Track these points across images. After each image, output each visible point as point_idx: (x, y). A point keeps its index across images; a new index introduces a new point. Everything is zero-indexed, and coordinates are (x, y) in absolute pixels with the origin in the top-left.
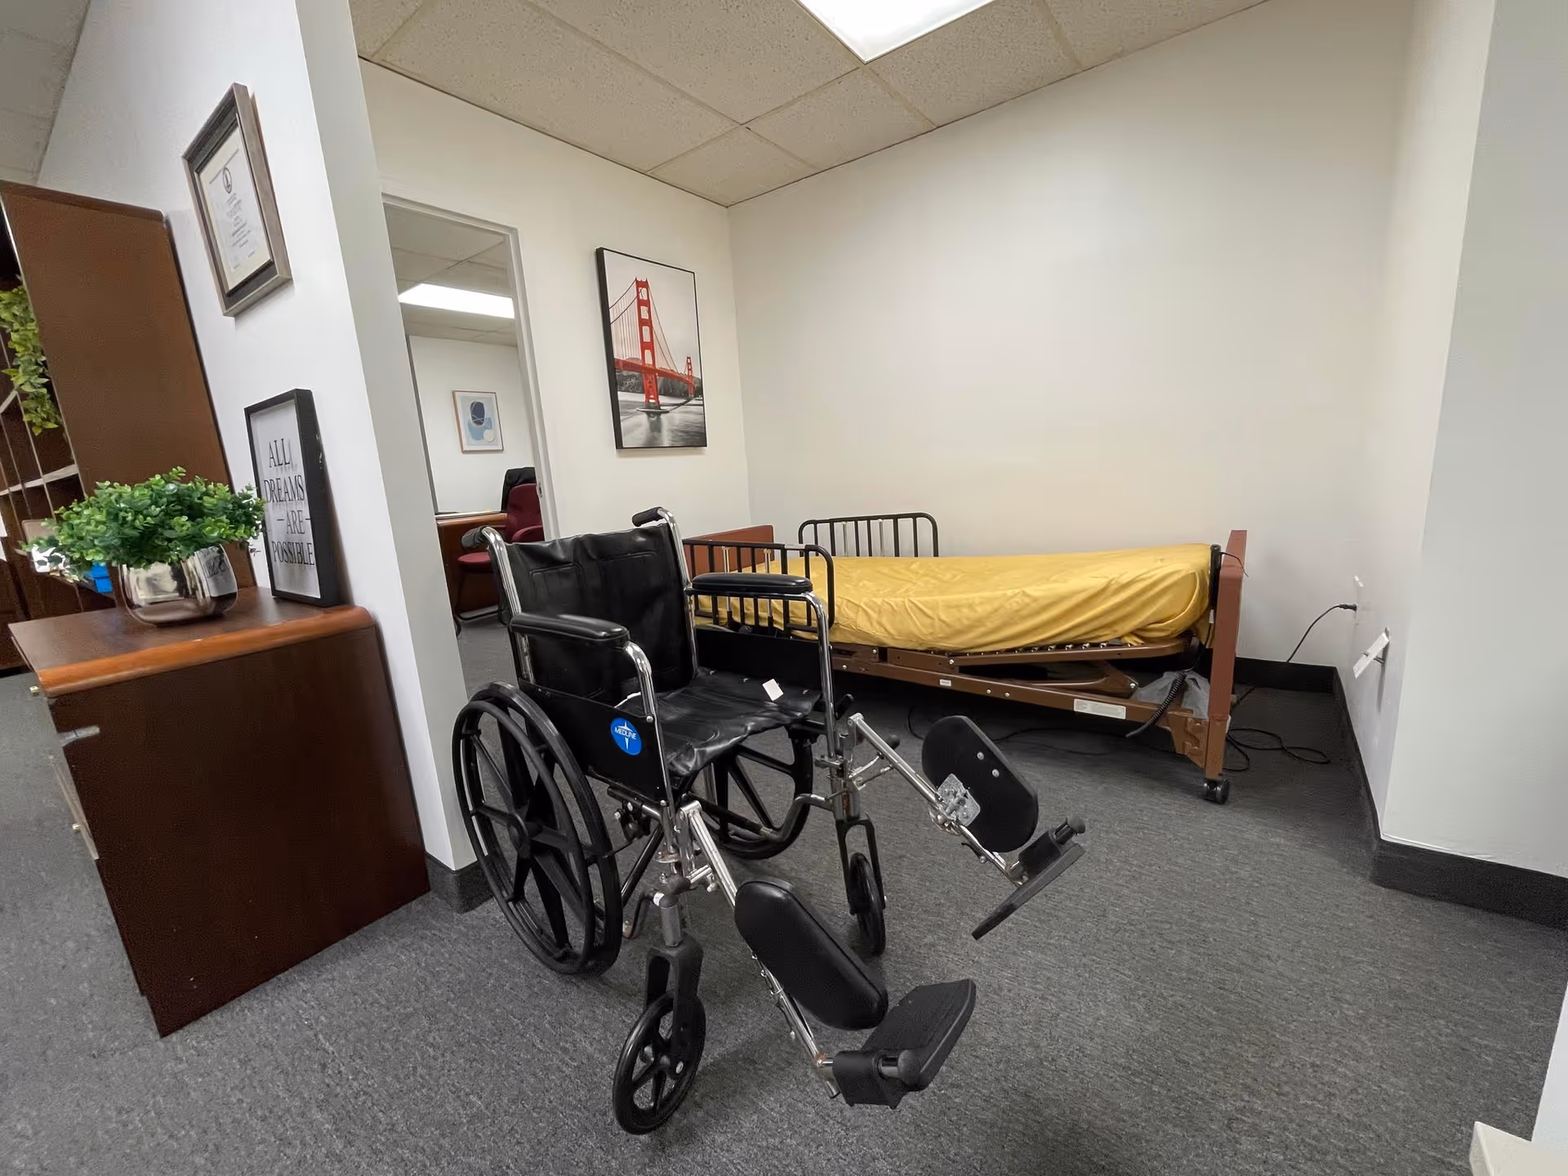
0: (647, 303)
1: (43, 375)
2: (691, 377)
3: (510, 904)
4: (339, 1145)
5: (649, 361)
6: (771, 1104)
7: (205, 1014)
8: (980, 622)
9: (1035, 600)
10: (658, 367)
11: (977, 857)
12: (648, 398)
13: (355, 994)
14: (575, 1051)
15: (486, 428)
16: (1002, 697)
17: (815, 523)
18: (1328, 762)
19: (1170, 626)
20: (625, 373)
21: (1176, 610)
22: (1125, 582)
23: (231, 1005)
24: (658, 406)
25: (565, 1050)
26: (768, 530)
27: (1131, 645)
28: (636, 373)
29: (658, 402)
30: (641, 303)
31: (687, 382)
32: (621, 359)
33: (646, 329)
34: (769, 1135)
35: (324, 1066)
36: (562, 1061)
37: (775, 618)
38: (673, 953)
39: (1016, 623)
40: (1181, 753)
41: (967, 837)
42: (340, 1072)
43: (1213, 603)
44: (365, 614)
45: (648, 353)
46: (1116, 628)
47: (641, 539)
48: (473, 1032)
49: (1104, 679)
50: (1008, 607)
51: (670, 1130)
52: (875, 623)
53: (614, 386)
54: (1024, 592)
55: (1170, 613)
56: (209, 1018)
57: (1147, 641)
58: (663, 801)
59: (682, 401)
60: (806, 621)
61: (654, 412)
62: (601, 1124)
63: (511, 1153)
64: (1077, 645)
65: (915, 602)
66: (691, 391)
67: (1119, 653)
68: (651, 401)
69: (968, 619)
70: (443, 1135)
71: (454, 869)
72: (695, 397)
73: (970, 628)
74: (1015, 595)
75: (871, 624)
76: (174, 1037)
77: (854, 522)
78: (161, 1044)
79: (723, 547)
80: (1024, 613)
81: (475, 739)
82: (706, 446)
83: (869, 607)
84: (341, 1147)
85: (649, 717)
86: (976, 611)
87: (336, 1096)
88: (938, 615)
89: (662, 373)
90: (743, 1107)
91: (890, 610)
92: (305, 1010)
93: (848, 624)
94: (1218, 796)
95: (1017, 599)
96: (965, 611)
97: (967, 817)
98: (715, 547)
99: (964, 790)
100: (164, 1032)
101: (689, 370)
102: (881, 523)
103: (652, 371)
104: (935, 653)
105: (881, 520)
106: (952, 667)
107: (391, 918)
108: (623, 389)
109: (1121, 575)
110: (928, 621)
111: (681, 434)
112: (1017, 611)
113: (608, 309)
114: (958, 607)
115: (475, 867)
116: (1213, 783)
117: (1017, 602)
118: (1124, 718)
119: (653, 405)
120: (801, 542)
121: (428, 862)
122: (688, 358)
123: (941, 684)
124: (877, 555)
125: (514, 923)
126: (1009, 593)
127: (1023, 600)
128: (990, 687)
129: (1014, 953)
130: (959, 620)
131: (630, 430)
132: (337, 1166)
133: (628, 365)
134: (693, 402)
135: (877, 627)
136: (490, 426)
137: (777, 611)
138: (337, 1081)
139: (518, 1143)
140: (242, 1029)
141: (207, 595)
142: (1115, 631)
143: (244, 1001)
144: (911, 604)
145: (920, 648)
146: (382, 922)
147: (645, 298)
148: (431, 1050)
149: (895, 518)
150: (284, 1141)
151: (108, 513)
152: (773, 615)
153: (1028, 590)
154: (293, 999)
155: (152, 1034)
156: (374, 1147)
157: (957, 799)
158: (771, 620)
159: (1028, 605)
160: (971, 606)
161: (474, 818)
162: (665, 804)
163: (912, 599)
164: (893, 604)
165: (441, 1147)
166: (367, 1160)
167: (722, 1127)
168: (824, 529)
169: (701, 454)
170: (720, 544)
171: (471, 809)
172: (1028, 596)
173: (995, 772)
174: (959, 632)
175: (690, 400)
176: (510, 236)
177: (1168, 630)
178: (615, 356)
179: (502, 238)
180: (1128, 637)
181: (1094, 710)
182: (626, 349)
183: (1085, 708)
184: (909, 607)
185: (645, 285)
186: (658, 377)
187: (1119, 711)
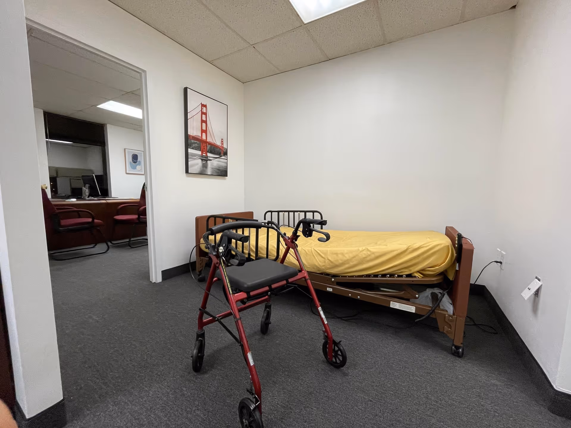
0: (205, 114)
2: (223, 147)
5: (204, 137)
8: (347, 262)
9: (373, 253)
12: (202, 153)
15: (138, 165)
16: (356, 298)
17: (271, 212)
18: (497, 333)
19: (437, 269)
20: (193, 141)
21: (439, 262)
22: (417, 247)
24: (207, 157)
26: (252, 213)
27: (418, 277)
28: (198, 142)
29: (207, 155)
30: (203, 113)
31: (220, 149)
32: (191, 135)
33: (204, 124)
37: (252, 254)
39: (364, 263)
40: (442, 331)
43: (458, 260)
45: (204, 134)
46: (411, 268)
49: (403, 292)
50: (360, 255)
53: (187, 146)
54: (367, 249)
55: (436, 264)
57: (425, 276)
59: (218, 156)
60: (266, 256)
61: (205, 160)
64: (392, 275)
65: (316, 250)
66: (222, 153)
67: (413, 281)
68: (204, 154)
69: (341, 260)
72: (223, 155)
73: (343, 264)
74: (363, 250)
77: (288, 213)
79: (230, 219)
80: (368, 259)
86: (345, 257)
88: (327, 257)
89: (210, 144)
91: (305, 253)
94: (460, 354)
95: (364, 252)
96: (340, 256)
98: (226, 219)
101: (222, 144)
102: (299, 214)
103: (206, 142)
104: (325, 275)
105: (299, 213)
106: (333, 282)
108: (191, 147)
109: (414, 244)
110: (323, 259)
112: (365, 258)
113: (187, 113)
114: (337, 254)
116: (457, 348)
117: (364, 254)
118: (414, 312)
119: (204, 157)
120: (265, 219)
122: (222, 139)
123: (327, 290)
126: (361, 249)
127: (367, 253)
128: (350, 292)
130: (337, 260)
133: (195, 138)
134: (223, 157)
136: (140, 164)
137: (253, 251)
142: (410, 270)
144: (315, 252)
145: (318, 272)
147: (205, 112)
149: (305, 212)
152: (251, 252)
153: (370, 248)
158: (249, 254)
159: (370, 255)
160: (342, 254)
164: (306, 250)
168: (275, 215)
169: (225, 179)
170: (228, 218)
172: (370, 251)
174: (337, 266)
175: (221, 157)
176: (143, 74)
177: (436, 271)
178: (189, 133)
179: (139, 74)
180: (416, 273)
181: (400, 307)
182: (194, 131)
183: (396, 306)
184: (314, 252)
185: (205, 106)
186: (208, 145)
187: (412, 309)
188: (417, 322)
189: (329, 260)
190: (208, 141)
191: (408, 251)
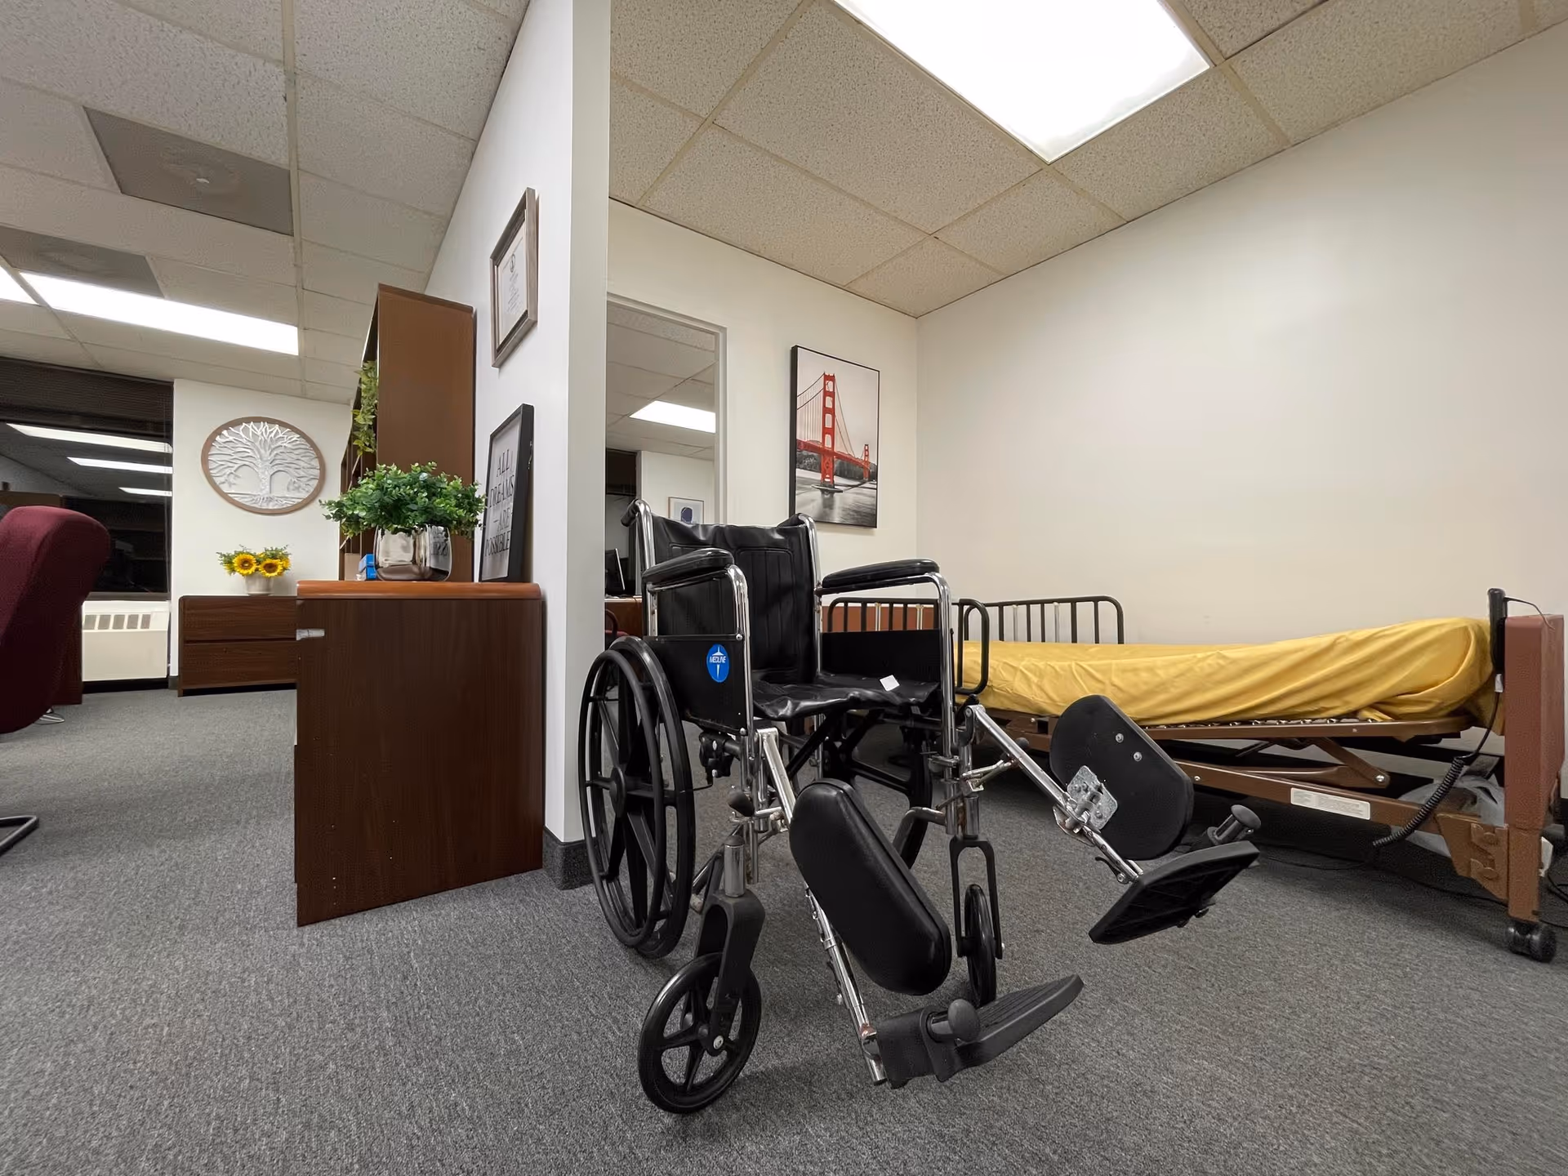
0: (832, 395)
1: (373, 414)
2: (867, 463)
3: (604, 882)
4: (390, 1042)
5: (828, 444)
6: (820, 1131)
7: (333, 918)
8: (1162, 686)
9: (1234, 661)
10: (836, 450)
11: (1113, 875)
12: (824, 477)
13: (451, 930)
14: (624, 1023)
19: (1433, 695)
20: (805, 453)
21: (1440, 675)
23: (355, 915)
24: (833, 485)
25: (616, 1021)
27: (1372, 720)
28: (815, 454)
29: (833, 481)
30: (826, 394)
31: (863, 467)
32: (803, 440)
33: (829, 416)
34: (808, 1161)
35: (405, 978)
36: (610, 1028)
38: (731, 902)
39: (1206, 690)
40: (1465, 875)
41: (1102, 848)
42: (416, 985)
43: (1499, 666)
44: (537, 590)
45: (828, 437)
46: (1349, 698)
47: (777, 536)
48: (537, 983)
50: (1195, 671)
51: (697, 1123)
52: (1034, 687)
53: (795, 462)
54: (1220, 655)
55: (1431, 682)
56: (337, 921)
57: (1396, 715)
58: (742, 729)
59: (856, 483)
61: (829, 490)
62: (628, 1095)
63: (533, 1094)
64: (1293, 720)
65: (1085, 666)
66: (866, 475)
67: (1354, 729)
68: (826, 480)
69: (1146, 683)
70: (479, 1060)
71: (563, 841)
72: (869, 481)
73: (1150, 693)
74: (1208, 657)
75: (1030, 686)
76: (307, 928)
77: (1025, 606)
78: (295, 932)
80: (1219, 677)
81: (601, 704)
82: (876, 527)
83: (1030, 671)
84: (391, 1044)
85: (739, 635)
86: (1158, 675)
87: (405, 1003)
88: (1110, 679)
89: (839, 456)
90: (785, 1123)
91: (1054, 674)
92: (409, 932)
93: (1003, 687)
94: (1537, 949)
95: (1209, 661)
96: (1145, 675)
97: (1100, 817)
99: (1098, 783)
100: (301, 923)
101: (866, 456)
102: (1056, 608)
103: (831, 453)
105: (1056, 604)
107: (502, 881)
108: (802, 466)
110: (1097, 685)
111: (851, 513)
112: (1209, 675)
113: (795, 396)
114: (1135, 670)
115: (581, 845)
116: (1526, 927)
117: (1210, 665)
118: (1368, 819)
119: (827, 484)
121: (545, 835)
122: (866, 445)
124: (1050, 641)
125: (604, 904)
126: (1199, 656)
127: (1217, 663)
129: (1180, 1058)
130: (1135, 684)
131: (804, 504)
132: (382, 1059)
133: (809, 446)
134: (867, 485)
135: (1038, 692)
138: (411, 991)
139: (544, 1087)
140: (357, 934)
141: (428, 565)
142: (1347, 703)
143: (368, 915)
144: (1078, 668)
146: (493, 883)
147: (831, 390)
148: (495, 988)
149: (1073, 602)
150: (351, 1027)
151: (378, 485)
153: (1225, 653)
154: (404, 923)
155: (293, 923)
156: (418, 1052)
157: (1089, 793)
159: (1222, 667)
160: (1151, 671)
161: (589, 789)
162: (745, 733)
163: (1082, 664)
164: (1057, 668)
165: (474, 1070)
166: (407, 1061)
167: (756, 1136)
169: (872, 534)
171: (588, 778)
172: (1224, 657)
173: (1137, 756)
174: (1135, 697)
175: (864, 483)
176: (721, 335)
177: (1429, 702)
178: (798, 438)
179: (713, 336)
180: (1368, 710)
181: (1320, 805)
182: (809, 432)
183: (1307, 800)
184: (1076, 671)
185: (832, 378)
186: (835, 460)
187: (1359, 809)
188: (1380, 846)
189: (1114, 685)
190: (835, 450)
191: (1338, 648)
